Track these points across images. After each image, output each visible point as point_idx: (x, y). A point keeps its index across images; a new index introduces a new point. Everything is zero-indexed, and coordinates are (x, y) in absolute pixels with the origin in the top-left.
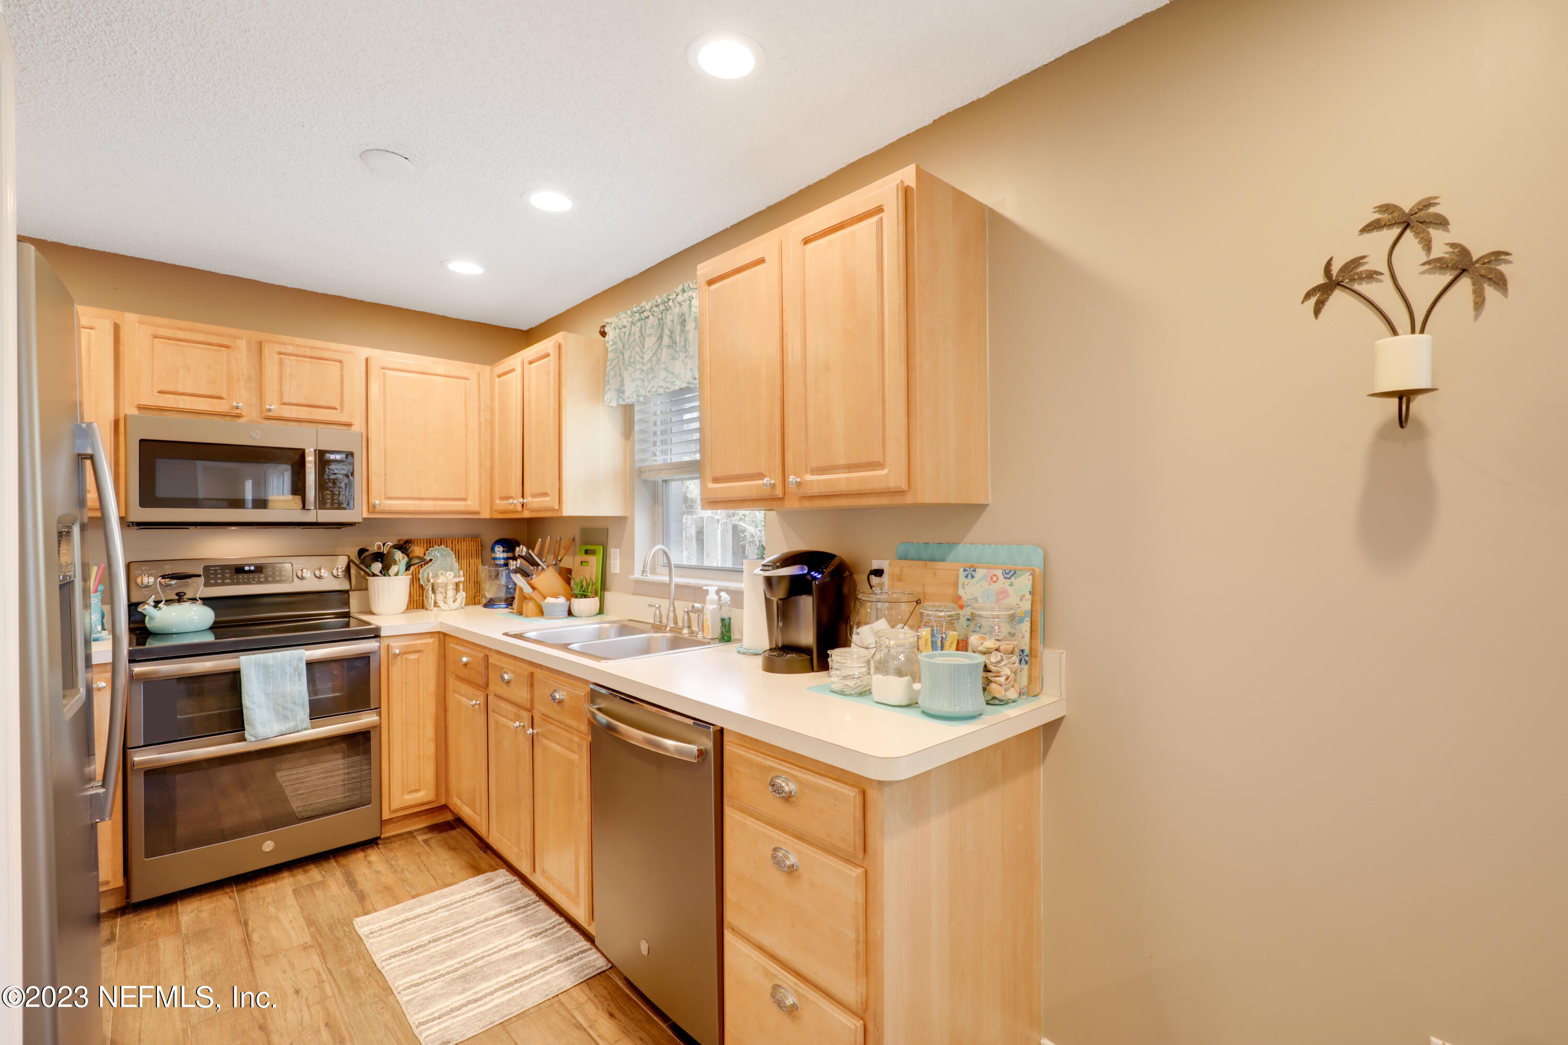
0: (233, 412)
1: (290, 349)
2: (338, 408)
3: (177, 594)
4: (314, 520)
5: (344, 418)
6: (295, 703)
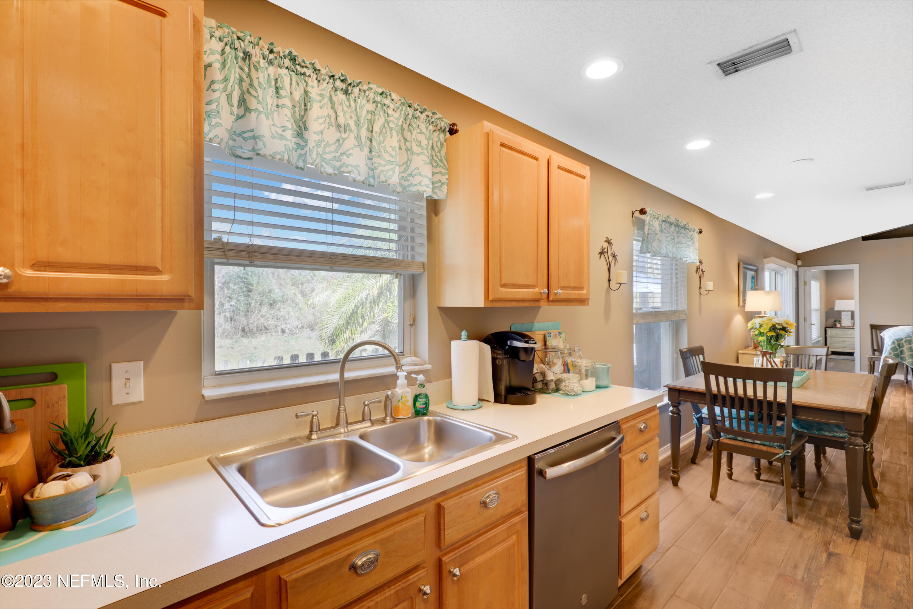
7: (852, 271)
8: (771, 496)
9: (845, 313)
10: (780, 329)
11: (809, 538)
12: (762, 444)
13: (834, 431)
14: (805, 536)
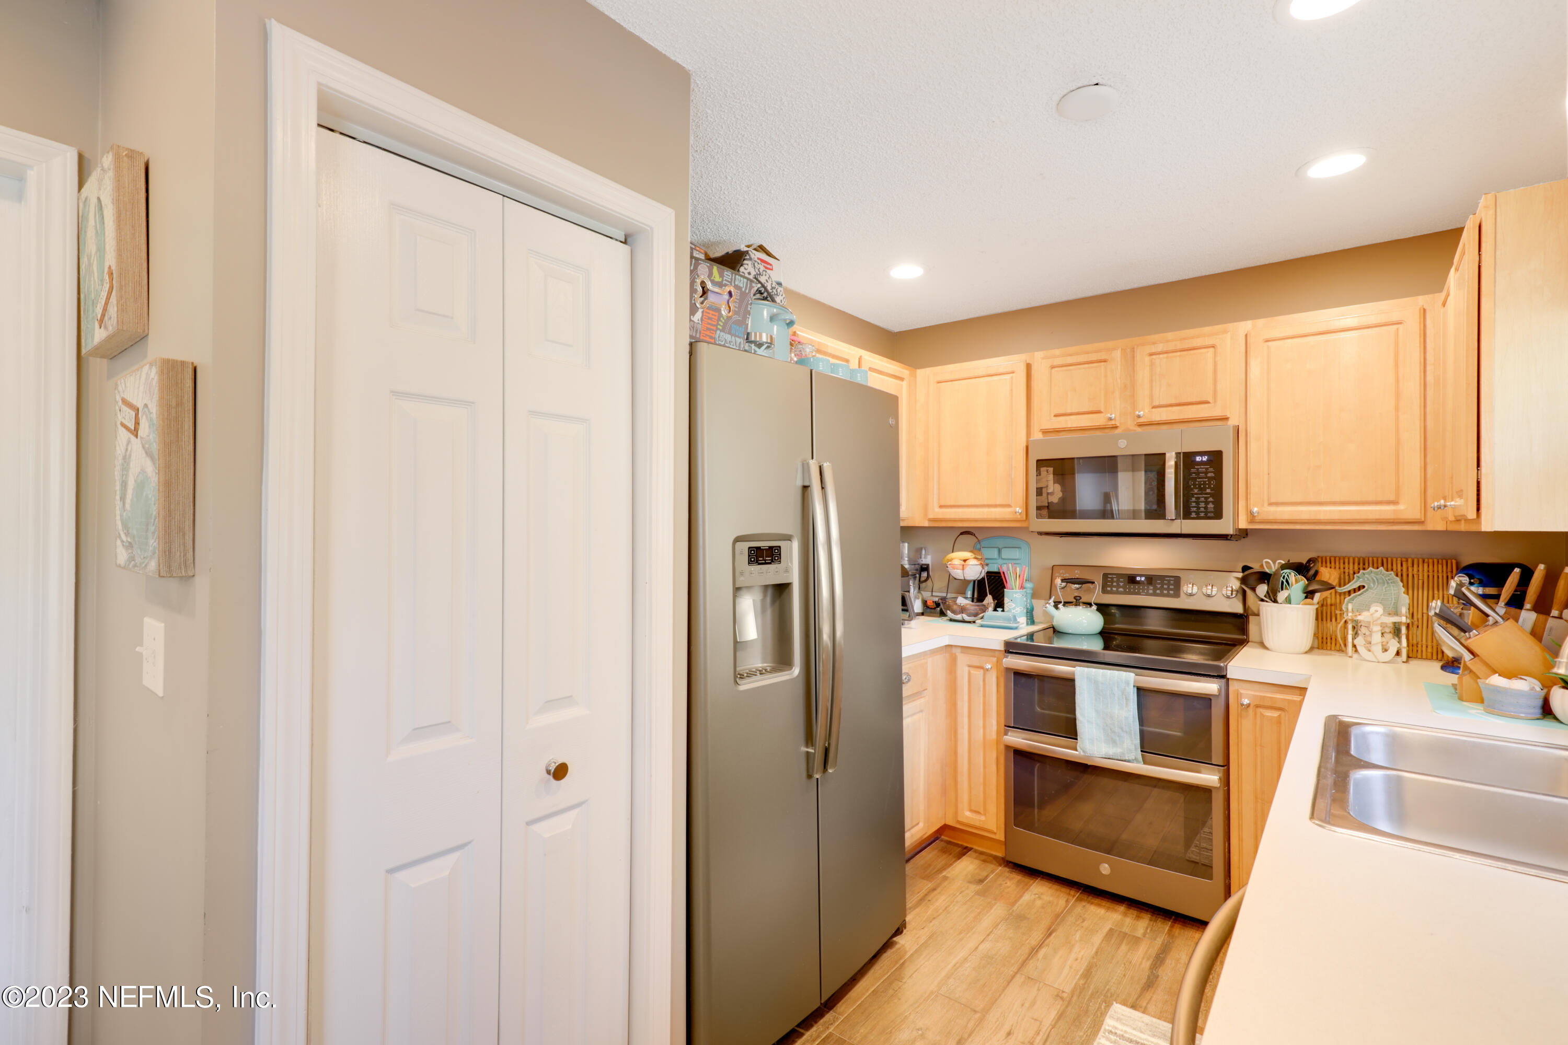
0: (1109, 424)
1: (1160, 347)
2: (1211, 401)
3: (1075, 598)
4: (1178, 531)
5: (1217, 412)
6: (1122, 729)
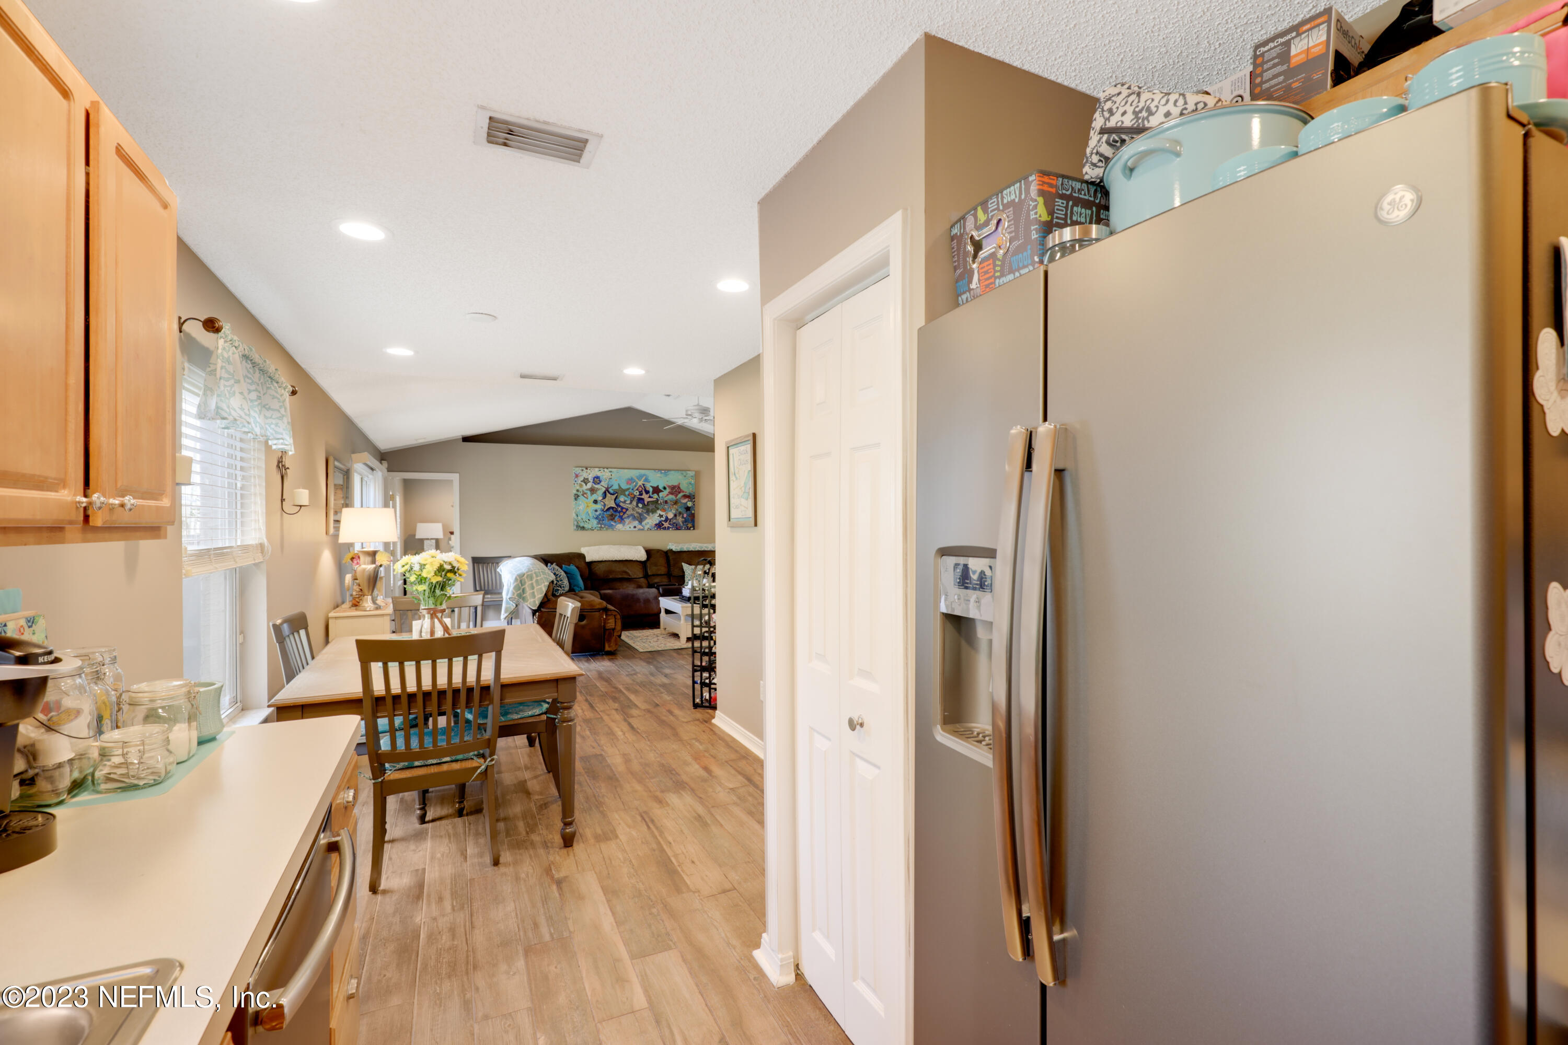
7: (450, 482)
8: (452, 839)
9: (428, 541)
10: (450, 571)
11: (527, 875)
12: (452, 761)
13: (522, 711)
14: (523, 875)
